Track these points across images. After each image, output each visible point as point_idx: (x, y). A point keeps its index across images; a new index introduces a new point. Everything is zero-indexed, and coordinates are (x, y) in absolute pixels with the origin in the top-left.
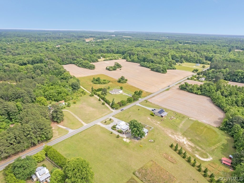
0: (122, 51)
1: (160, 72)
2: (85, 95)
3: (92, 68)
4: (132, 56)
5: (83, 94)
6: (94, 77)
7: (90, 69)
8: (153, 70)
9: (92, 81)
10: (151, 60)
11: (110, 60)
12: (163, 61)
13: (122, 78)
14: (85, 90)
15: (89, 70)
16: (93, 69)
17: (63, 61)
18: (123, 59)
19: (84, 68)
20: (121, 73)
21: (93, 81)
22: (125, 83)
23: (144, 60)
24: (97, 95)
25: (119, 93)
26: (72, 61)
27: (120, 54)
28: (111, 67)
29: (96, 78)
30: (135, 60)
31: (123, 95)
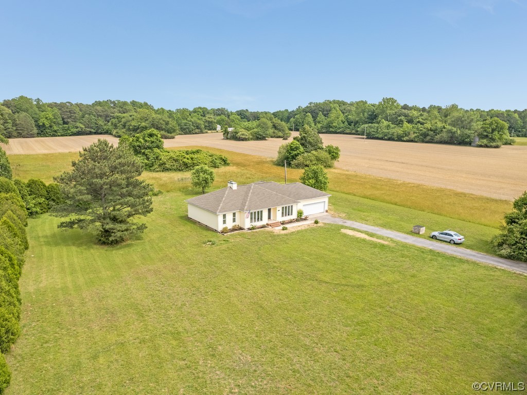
1: (470, 144)
4: (321, 117)
8: (428, 138)
13: (306, 138)
17: (65, 123)
23: (373, 120)
25: (301, 218)
26: (103, 124)
30: (334, 124)
31: (345, 235)
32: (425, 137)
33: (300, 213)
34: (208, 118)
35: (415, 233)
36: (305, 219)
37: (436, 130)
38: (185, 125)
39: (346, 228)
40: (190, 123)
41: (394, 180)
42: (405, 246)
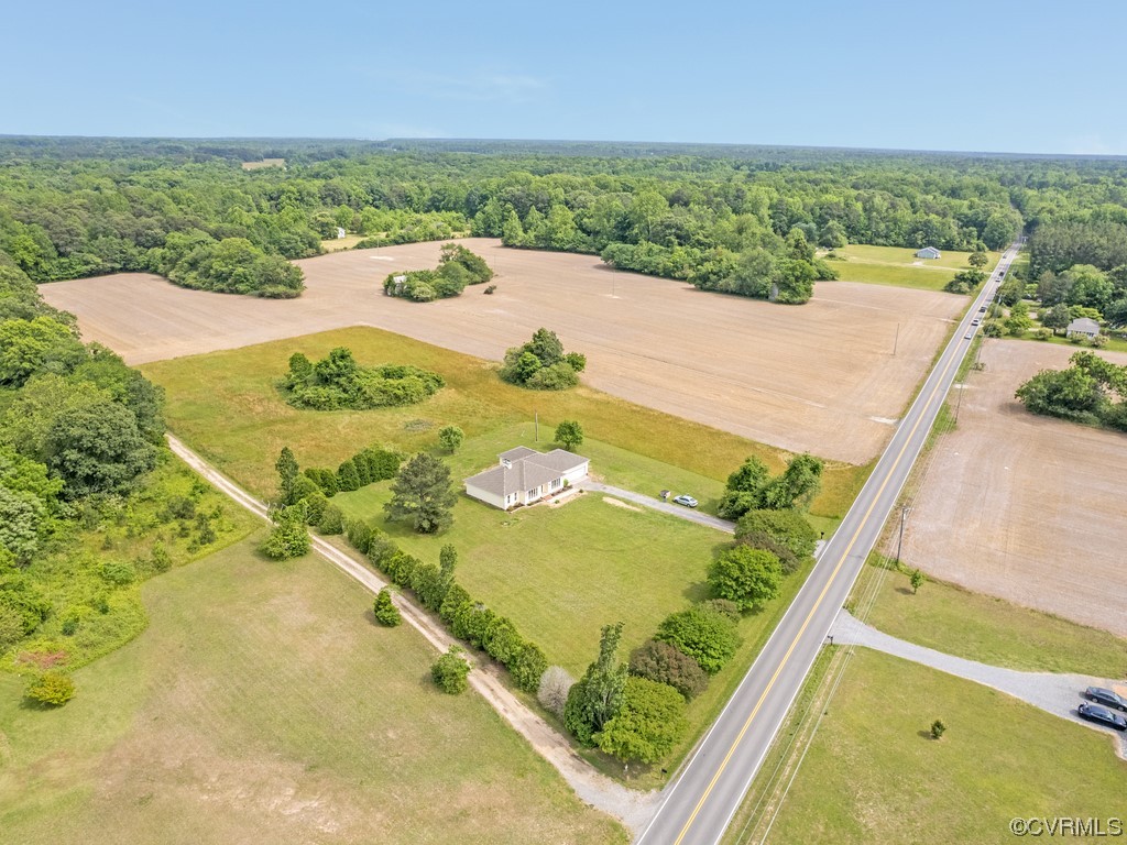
0: (463, 194)
1: (766, 297)
2: (209, 548)
3: (281, 289)
4: (534, 215)
5: (184, 533)
6: (300, 352)
7: (262, 296)
8: (709, 284)
9: (279, 387)
10: (668, 227)
11: (397, 243)
12: (749, 231)
13: (543, 347)
14: (215, 478)
15: (261, 301)
16: (288, 297)
17: (61, 254)
18: (478, 235)
19: (222, 291)
20: (499, 311)
21: (290, 388)
22: (572, 382)
23: (624, 230)
24: (340, 531)
25: (567, 487)
26: (134, 251)
27: (454, 214)
28: (425, 277)
29: (314, 361)
30: (559, 235)
31: (607, 505)
32: (705, 282)
33: (566, 483)
34: (322, 216)
35: (663, 497)
36: (570, 487)
37: (720, 271)
38: (288, 243)
39: (607, 495)
40: (296, 237)
41: (651, 410)
42: (653, 513)
